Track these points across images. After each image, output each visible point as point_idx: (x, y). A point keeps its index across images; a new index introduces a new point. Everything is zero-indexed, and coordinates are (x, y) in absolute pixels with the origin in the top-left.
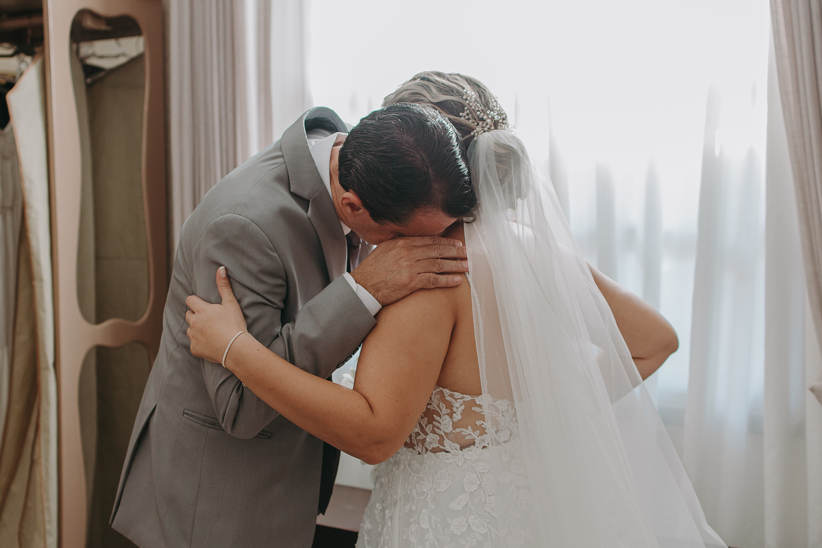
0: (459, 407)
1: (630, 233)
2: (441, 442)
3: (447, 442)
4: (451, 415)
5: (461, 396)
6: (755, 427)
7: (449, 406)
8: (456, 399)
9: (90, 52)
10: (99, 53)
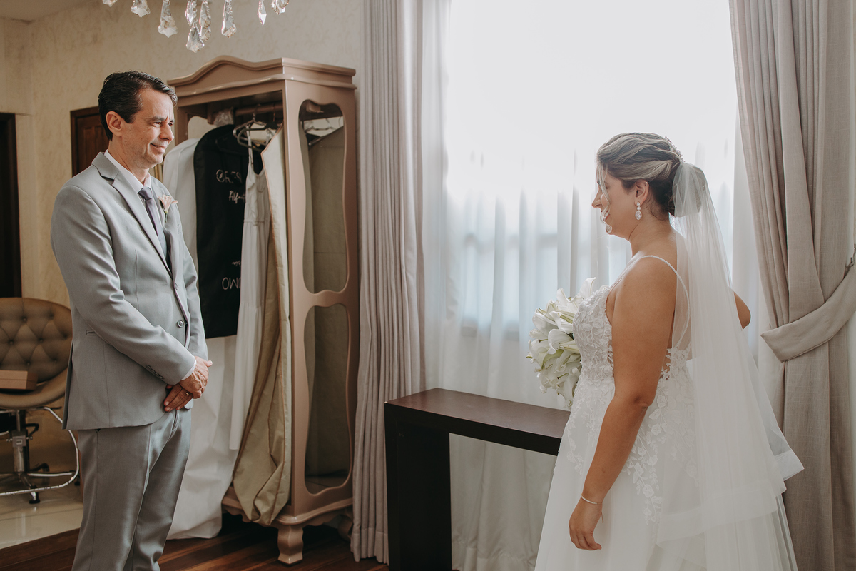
9: (310, 126)
10: (316, 127)
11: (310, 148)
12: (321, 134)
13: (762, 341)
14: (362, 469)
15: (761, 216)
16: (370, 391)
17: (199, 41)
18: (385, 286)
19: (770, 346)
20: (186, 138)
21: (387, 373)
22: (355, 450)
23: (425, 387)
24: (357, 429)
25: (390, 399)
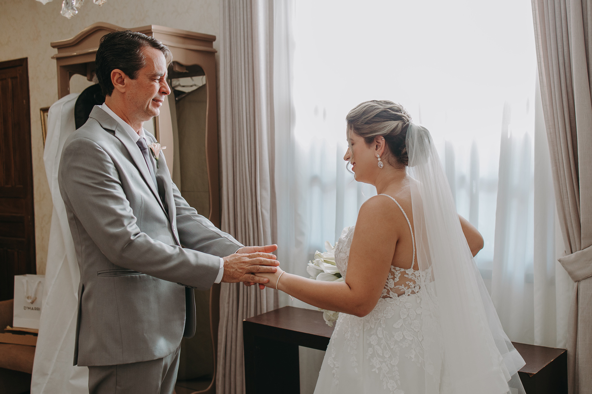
0: (398, 275)
1: (463, 178)
2: (388, 292)
3: (391, 293)
4: (393, 279)
5: (399, 269)
6: (529, 280)
7: (393, 274)
8: (397, 271)
9: (177, 84)
10: (182, 84)
11: (177, 102)
12: (187, 90)
13: (558, 265)
14: (224, 376)
15: (557, 161)
16: (231, 309)
17: (72, 8)
18: (243, 220)
19: (566, 269)
20: (68, 93)
21: (245, 294)
22: (218, 359)
23: (278, 306)
24: (219, 341)
25: (248, 317)
